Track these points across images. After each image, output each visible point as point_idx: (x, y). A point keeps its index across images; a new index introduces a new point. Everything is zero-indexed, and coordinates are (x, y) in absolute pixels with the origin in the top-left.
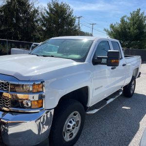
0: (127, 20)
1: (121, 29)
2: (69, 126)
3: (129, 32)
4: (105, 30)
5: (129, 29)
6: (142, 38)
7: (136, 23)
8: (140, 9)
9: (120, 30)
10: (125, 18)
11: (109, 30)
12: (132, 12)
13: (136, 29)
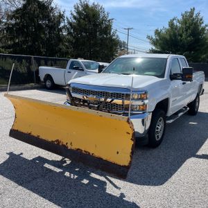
0: (178, 24)
1: (170, 36)
2: (158, 129)
3: (181, 41)
4: (148, 37)
5: (181, 36)
6: (198, 48)
7: (189, 28)
8: (194, 9)
9: (168, 37)
10: (175, 22)
11: (154, 37)
12: (183, 13)
13: (189, 36)
